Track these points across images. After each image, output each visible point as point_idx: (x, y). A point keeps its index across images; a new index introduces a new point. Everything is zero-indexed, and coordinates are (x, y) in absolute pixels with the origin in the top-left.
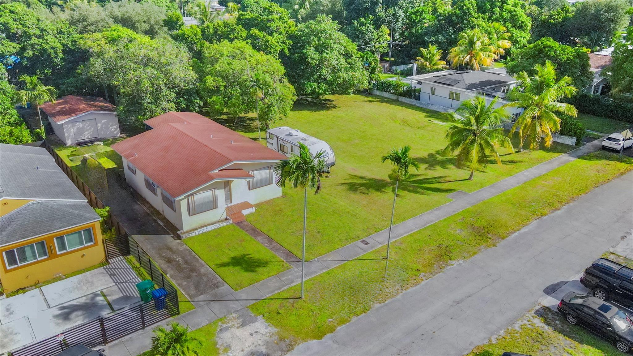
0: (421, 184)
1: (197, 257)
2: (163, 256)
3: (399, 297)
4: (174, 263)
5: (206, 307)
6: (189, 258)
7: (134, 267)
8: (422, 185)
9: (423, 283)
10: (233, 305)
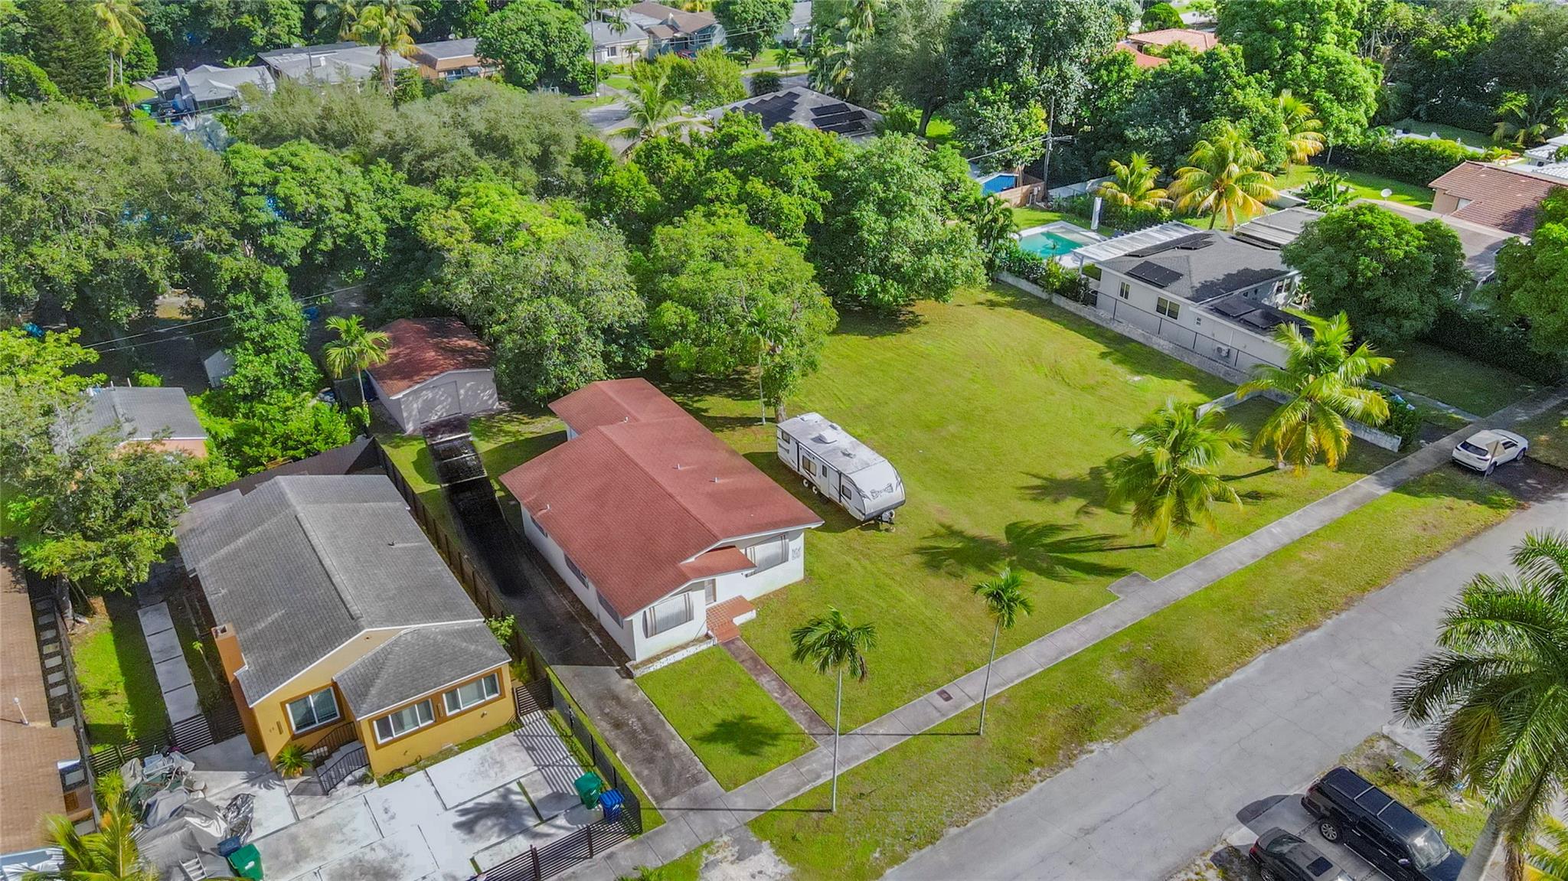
0: (1065, 552)
1: (662, 717)
2: (607, 714)
3: (990, 815)
4: (626, 729)
5: (682, 822)
6: (649, 719)
7: (563, 735)
8: (1065, 556)
9: (1035, 788)
10: (725, 819)
